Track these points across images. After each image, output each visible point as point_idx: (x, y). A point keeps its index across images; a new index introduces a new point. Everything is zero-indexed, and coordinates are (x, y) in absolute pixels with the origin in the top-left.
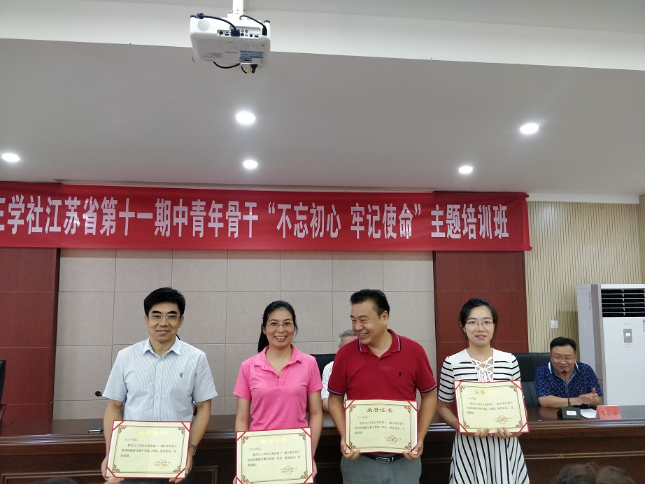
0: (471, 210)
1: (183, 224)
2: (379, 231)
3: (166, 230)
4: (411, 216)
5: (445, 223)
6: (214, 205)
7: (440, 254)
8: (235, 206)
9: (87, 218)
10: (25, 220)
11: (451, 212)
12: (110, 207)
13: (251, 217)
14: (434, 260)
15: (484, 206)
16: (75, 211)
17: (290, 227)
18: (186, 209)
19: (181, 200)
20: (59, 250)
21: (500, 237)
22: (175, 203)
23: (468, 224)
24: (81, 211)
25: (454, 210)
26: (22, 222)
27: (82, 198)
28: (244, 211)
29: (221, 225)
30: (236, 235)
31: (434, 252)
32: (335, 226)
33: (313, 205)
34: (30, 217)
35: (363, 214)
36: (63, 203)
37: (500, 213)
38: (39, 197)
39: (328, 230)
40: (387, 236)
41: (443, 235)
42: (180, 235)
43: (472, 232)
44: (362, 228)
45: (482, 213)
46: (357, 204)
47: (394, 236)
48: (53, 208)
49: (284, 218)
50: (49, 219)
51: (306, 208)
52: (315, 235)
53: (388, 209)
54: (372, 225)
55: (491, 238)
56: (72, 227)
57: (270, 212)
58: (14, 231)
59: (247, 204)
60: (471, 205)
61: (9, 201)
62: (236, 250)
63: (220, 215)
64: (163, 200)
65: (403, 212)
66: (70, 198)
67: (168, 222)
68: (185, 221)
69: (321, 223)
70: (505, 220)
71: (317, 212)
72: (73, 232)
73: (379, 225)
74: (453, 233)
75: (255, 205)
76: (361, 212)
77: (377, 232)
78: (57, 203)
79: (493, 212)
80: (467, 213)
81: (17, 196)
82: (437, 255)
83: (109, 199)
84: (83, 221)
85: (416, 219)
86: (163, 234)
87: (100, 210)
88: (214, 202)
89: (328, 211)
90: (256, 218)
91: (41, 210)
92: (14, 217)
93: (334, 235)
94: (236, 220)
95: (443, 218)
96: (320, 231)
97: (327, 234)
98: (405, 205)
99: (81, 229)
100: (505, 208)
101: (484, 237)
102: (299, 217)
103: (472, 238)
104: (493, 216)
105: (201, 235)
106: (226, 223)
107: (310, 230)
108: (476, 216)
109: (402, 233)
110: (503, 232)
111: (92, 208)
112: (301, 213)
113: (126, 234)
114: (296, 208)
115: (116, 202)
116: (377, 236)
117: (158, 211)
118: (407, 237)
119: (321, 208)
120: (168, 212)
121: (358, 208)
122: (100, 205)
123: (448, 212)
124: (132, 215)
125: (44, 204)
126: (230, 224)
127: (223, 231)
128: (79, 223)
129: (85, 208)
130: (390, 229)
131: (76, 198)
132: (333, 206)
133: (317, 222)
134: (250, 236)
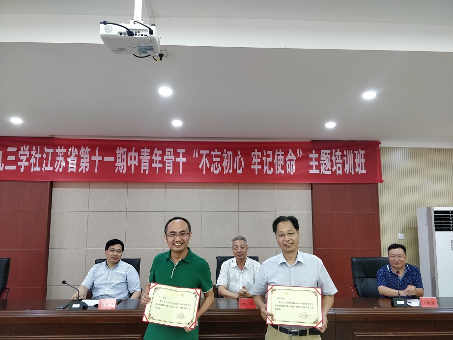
0: (339, 153)
1: (135, 164)
2: (272, 169)
3: (123, 169)
4: (295, 158)
5: (319, 163)
6: (156, 152)
7: (317, 185)
8: (171, 152)
9: (70, 161)
10: (29, 163)
11: (324, 155)
12: (85, 153)
13: (181, 160)
14: (312, 189)
15: (348, 151)
16: (62, 156)
17: (208, 166)
18: (137, 154)
19: (134, 148)
20: (52, 183)
21: (360, 173)
22: (129, 150)
23: (336, 164)
24: (66, 156)
25: (326, 154)
26: (27, 164)
27: (67, 147)
28: (177, 155)
29: (161, 165)
30: (171, 172)
31: (312, 184)
32: (240, 165)
33: (225, 150)
34: (33, 160)
35: (260, 157)
36: (55, 150)
37: (359, 155)
38: (39, 147)
39: (235, 168)
40: (277, 172)
41: (318, 172)
42: (133, 172)
43: (339, 170)
44: (260, 167)
45: (346, 156)
46: (256, 150)
47: (283, 172)
48: (48, 154)
49: (204, 160)
50: (45, 162)
51: (219, 153)
52: (226, 172)
53: (278, 153)
54: (266, 164)
55: (353, 174)
56: (60, 167)
57: (194, 156)
58: (22, 170)
59: (179, 151)
60: (338, 150)
61: (19, 150)
62: (171, 182)
63: (160, 158)
64: (121, 148)
65: (289, 155)
66: (59, 147)
67: (125, 163)
68: (136, 162)
69: (231, 163)
70: (363, 161)
71: (228, 155)
72: (61, 170)
73: (272, 165)
74: (325, 170)
75: (184, 151)
76: (258, 156)
77: (270, 170)
78: (51, 151)
79: (354, 155)
80: (335, 156)
81: (24, 146)
82: (314, 186)
83: (85, 148)
84: (67, 163)
85: (298, 160)
86: (121, 172)
87: (79, 155)
88: (156, 149)
89: (235, 155)
90: (185, 160)
91: (40, 155)
92: (22, 161)
93: (239, 172)
94: (171, 161)
95: (318, 159)
96: (230, 169)
97: (235, 171)
98: (290, 150)
99: (66, 168)
100: (363, 152)
101: (348, 173)
102: (214, 159)
103: (339, 174)
104: (354, 158)
105: (147, 172)
106: (164, 164)
107: (222, 168)
108: (342, 158)
109: (288, 170)
110: (362, 169)
111: (74, 154)
112: (216, 156)
113: (96, 172)
114: (213, 153)
115: (89, 150)
116: (270, 172)
117: (118, 156)
118: (292, 174)
119: (230, 153)
120: (124, 157)
121: (256, 153)
122: (79, 152)
123: (322, 155)
124: (100, 158)
125: (42, 152)
126: (167, 165)
127: (162, 169)
128: (64, 164)
129: (69, 154)
130: (280, 167)
131: (63, 147)
132: (239, 152)
133: (227, 163)
134: (181, 173)
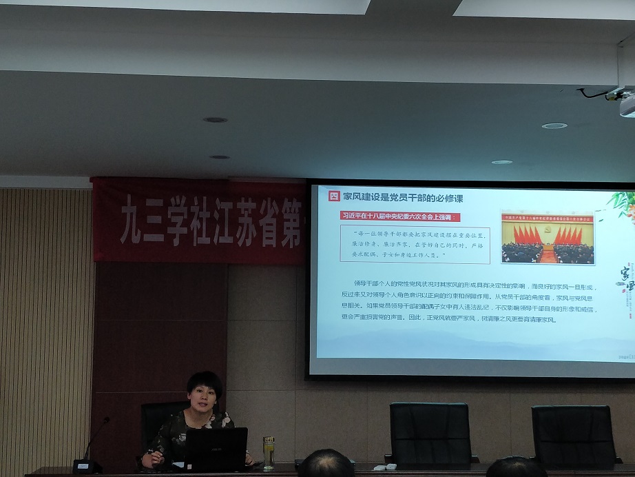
9: (265, 226)
10: (189, 229)
12: (293, 210)
16: (249, 215)
26: (185, 230)
27: (258, 199)
34: (195, 224)
36: (235, 206)
38: (205, 198)
48: (221, 212)
50: (217, 227)
56: (247, 237)
58: (176, 242)
61: (167, 204)
66: (243, 199)
72: (249, 243)
78: (227, 206)
81: (178, 197)
83: (291, 200)
84: (259, 229)
87: (281, 214)
91: (208, 214)
92: (174, 225)
99: (258, 240)
111: (270, 212)
115: (300, 205)
122: (280, 208)
125: (212, 208)
128: (254, 232)
129: (262, 212)
131: (250, 199)
